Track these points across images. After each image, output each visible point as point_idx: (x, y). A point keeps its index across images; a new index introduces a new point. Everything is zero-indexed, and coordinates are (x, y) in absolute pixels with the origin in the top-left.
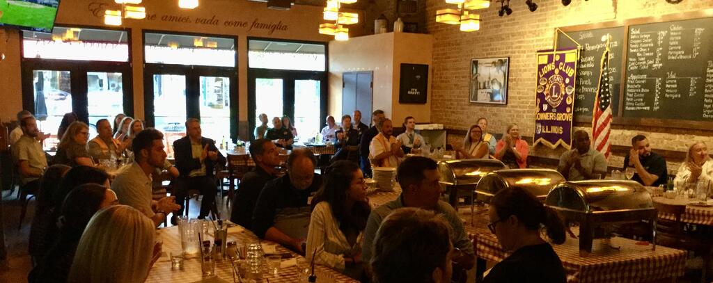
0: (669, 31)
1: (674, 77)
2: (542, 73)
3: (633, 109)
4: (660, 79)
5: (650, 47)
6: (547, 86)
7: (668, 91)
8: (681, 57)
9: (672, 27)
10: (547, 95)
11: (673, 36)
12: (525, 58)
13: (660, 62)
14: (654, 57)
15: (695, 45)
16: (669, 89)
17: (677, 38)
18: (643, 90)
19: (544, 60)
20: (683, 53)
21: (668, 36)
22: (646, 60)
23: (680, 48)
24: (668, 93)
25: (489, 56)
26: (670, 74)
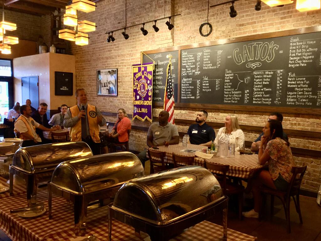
0: (203, 53)
1: (207, 79)
2: (135, 78)
3: (185, 98)
4: (199, 80)
5: (193, 62)
6: (139, 85)
7: (204, 87)
8: (210, 68)
9: (205, 50)
10: (139, 90)
11: (206, 55)
12: (126, 69)
13: (199, 71)
14: (195, 68)
15: (218, 60)
16: (204, 86)
17: (208, 57)
18: (190, 87)
19: (136, 70)
20: (211, 65)
21: (203, 55)
22: (191, 70)
23: (209, 62)
24: (204, 89)
25: (106, 68)
26: (205, 77)
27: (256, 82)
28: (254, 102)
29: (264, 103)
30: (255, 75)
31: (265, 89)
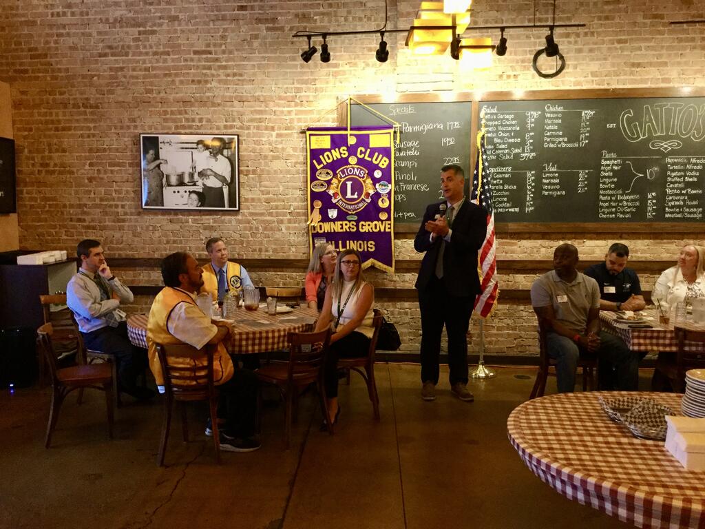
0: (544, 112)
1: (554, 169)
2: (320, 162)
4: (533, 172)
5: (515, 131)
6: (335, 181)
7: (546, 187)
8: (564, 145)
9: (548, 107)
10: (336, 194)
11: (550, 118)
13: (532, 151)
14: (522, 144)
15: (582, 130)
16: (548, 184)
17: (556, 121)
18: (506, 187)
19: (324, 142)
20: (566, 139)
21: (543, 117)
22: (509, 148)
23: (561, 133)
24: (547, 190)
26: (548, 165)
27: (670, 177)
28: (667, 216)
29: (688, 216)
30: (669, 163)
31: (689, 190)
